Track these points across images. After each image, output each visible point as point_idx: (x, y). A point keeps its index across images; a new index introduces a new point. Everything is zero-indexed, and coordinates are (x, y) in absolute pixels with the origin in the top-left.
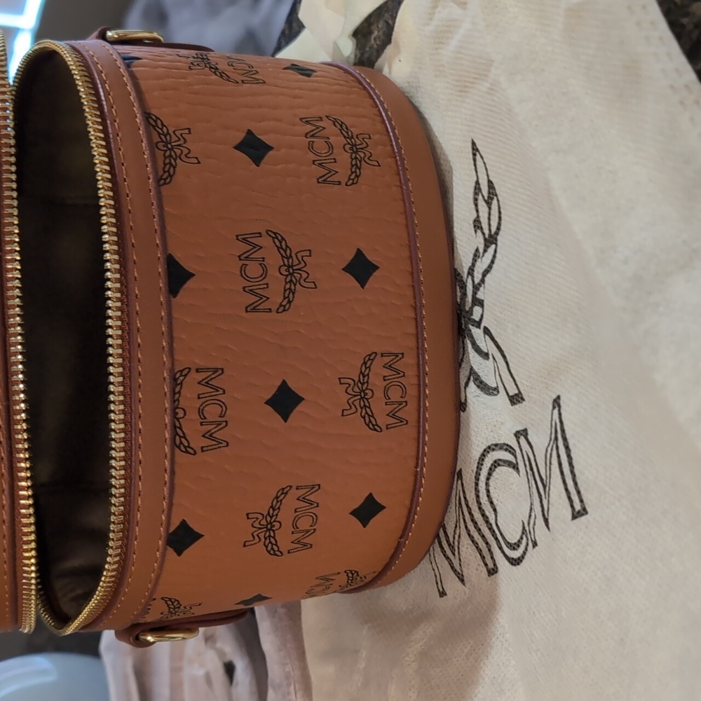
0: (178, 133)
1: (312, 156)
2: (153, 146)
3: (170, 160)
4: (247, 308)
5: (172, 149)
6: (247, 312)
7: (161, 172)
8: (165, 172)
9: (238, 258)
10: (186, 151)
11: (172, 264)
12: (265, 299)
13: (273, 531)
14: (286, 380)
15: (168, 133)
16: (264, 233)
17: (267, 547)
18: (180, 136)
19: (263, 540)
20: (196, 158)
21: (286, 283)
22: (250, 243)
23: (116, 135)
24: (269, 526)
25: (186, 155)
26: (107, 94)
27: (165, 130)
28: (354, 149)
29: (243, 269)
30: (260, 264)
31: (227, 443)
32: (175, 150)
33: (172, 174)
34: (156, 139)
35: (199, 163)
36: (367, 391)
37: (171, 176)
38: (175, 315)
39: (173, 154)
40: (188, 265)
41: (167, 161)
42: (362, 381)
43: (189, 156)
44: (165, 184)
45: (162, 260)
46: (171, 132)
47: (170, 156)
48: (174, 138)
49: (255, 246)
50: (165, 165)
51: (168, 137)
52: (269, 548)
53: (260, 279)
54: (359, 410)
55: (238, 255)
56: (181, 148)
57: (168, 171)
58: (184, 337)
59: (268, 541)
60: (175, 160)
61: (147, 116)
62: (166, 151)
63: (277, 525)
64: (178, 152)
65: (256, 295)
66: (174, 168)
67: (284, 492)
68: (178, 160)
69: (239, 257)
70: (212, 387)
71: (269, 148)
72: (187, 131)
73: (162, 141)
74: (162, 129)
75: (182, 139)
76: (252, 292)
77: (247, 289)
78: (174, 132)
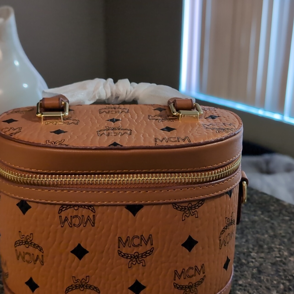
0: (196, 213)
1: (187, 268)
2: (190, 202)
3: (184, 209)
4: (120, 237)
5: (189, 210)
6: (119, 238)
7: (178, 205)
8: (178, 206)
9: (141, 235)
10: (188, 215)
11: (140, 207)
12: (124, 245)
13: (25, 244)
14: (89, 253)
15: (196, 208)
16: (153, 246)
17: (19, 241)
18: (194, 213)
19: (21, 239)
20: (185, 220)
21: (131, 255)
22: (148, 240)
23: (194, 187)
24: (27, 243)
25: (186, 215)
26: (213, 184)
27: (197, 207)
28: (190, 287)
29: (137, 237)
30: (139, 244)
31: (63, 227)
32: (188, 211)
33: (178, 209)
34: (193, 203)
35: (183, 220)
36: (83, 288)
37: (177, 208)
38: (118, 208)
39: (186, 210)
40: (139, 214)
42: (87, 286)
44: (173, 206)
45: (141, 203)
46: (196, 210)
47: (185, 209)
48: (193, 211)
49: (147, 242)
50: (182, 206)
51: (194, 208)
52: (18, 242)
53: (133, 245)
54: (75, 284)
55: (143, 235)
56: (189, 213)
57: (179, 208)
58: (108, 211)
59: (21, 242)
61: (203, 200)
62: (188, 207)
63: (27, 246)
64: (187, 212)
65: (126, 242)
66: (180, 210)
67: (41, 250)
68: (183, 212)
69: (142, 236)
70: (87, 221)
71: (190, 250)
72: (197, 216)
73: (192, 206)
74: (197, 206)
75: (193, 214)
76: (127, 240)
77: (128, 238)
78: (196, 211)
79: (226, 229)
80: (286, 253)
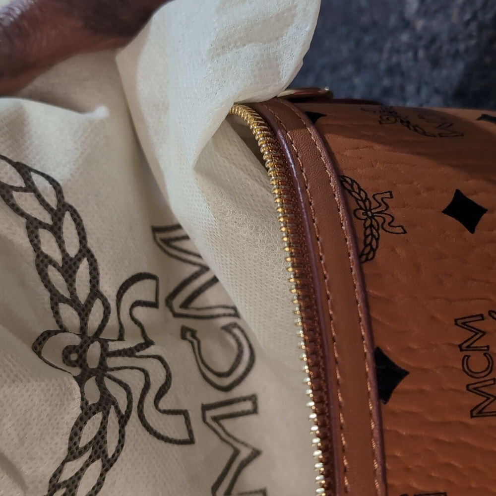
0: (378, 197)
2: (351, 214)
3: (372, 231)
4: (472, 411)
5: (373, 217)
6: (472, 417)
7: (362, 246)
8: (366, 245)
9: (459, 349)
10: (388, 219)
11: (379, 357)
12: (492, 398)
15: (367, 198)
16: (486, 314)
18: (380, 201)
20: (402, 227)
22: (471, 329)
23: (307, 204)
25: (389, 224)
26: (295, 156)
27: (363, 194)
29: (465, 360)
30: (485, 355)
32: (376, 218)
33: (374, 247)
34: (353, 206)
35: (405, 232)
37: (373, 250)
38: (387, 427)
39: (374, 223)
40: (401, 361)
41: (368, 232)
43: (393, 224)
44: (367, 260)
45: (369, 356)
46: (370, 196)
47: (371, 226)
48: (374, 204)
49: (477, 331)
50: (366, 237)
51: (367, 203)
53: (487, 372)
55: (459, 343)
56: (383, 215)
57: (370, 244)
58: (399, 455)
60: (377, 231)
61: (342, 179)
62: (366, 220)
64: (380, 221)
65: (482, 394)
66: (377, 240)
68: (381, 231)
69: (460, 346)
71: (483, 211)
72: (388, 195)
73: (361, 208)
74: (359, 194)
75: (383, 204)
76: (476, 391)
77: (471, 387)
78: (374, 196)
79: (408, 122)
80: (405, 37)
